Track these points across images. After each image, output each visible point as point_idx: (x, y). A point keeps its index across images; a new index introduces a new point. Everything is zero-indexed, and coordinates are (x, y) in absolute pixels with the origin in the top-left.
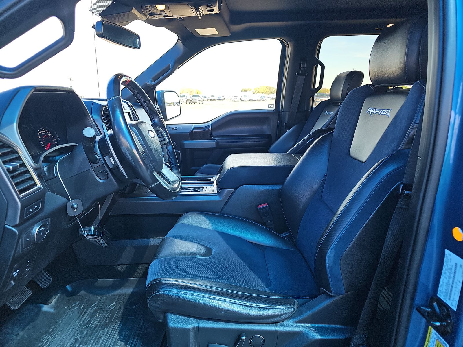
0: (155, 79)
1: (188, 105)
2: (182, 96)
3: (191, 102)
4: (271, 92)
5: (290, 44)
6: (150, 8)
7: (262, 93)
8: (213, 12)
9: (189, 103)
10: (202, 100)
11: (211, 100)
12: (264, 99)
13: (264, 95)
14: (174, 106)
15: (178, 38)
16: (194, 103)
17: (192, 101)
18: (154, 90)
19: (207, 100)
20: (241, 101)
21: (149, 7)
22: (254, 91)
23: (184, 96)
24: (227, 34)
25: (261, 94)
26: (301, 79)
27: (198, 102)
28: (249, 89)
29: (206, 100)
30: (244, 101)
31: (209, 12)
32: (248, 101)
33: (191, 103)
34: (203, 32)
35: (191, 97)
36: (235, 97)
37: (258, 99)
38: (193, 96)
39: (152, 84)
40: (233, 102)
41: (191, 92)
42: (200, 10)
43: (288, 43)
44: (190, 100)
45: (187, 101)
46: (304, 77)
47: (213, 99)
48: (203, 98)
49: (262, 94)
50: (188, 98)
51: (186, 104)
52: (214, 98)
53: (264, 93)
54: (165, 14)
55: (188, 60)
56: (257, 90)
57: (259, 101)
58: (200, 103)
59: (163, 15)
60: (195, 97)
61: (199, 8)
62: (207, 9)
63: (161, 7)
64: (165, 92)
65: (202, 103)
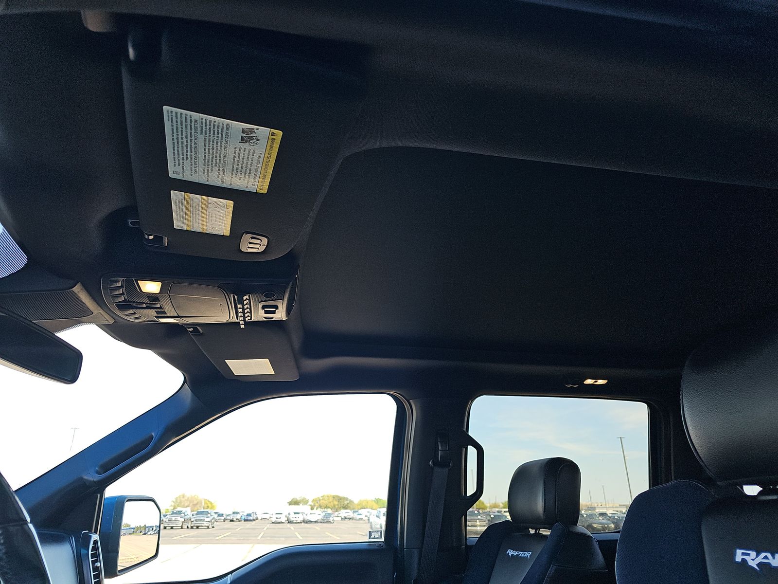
0: (105, 468)
1: (185, 531)
2: (176, 513)
3: (192, 525)
4: (342, 506)
5: (415, 404)
6: (122, 286)
7: (327, 507)
8: (274, 312)
9: (188, 527)
10: (213, 521)
11: (232, 521)
12: (331, 519)
13: (329, 511)
14: (145, 534)
15: (185, 381)
16: (198, 527)
17: (195, 522)
18: (99, 495)
19: (225, 520)
20: (289, 522)
21: (120, 284)
22: (312, 504)
23: (180, 513)
24: (292, 376)
25: (324, 510)
26: (440, 474)
27: (205, 524)
28: (303, 500)
29: (223, 520)
30: (292, 522)
31: (266, 312)
32: (301, 523)
33: (192, 528)
34: (240, 367)
35: (193, 515)
36: (278, 516)
37: (320, 518)
38: (198, 513)
39: (97, 478)
40: (274, 524)
41: (195, 505)
42: (245, 303)
43: (411, 401)
44: (190, 521)
45: (184, 524)
46: (446, 470)
47: (235, 519)
48: (216, 516)
49: (326, 510)
50: (187, 517)
51: (182, 528)
52: (238, 517)
53: (329, 508)
54: (161, 308)
55: (197, 427)
56: (318, 502)
57: (321, 523)
58: (208, 528)
59: (154, 310)
60: (201, 514)
61: (245, 298)
62: (260, 306)
63: (151, 287)
64: (127, 501)
65: (213, 527)
